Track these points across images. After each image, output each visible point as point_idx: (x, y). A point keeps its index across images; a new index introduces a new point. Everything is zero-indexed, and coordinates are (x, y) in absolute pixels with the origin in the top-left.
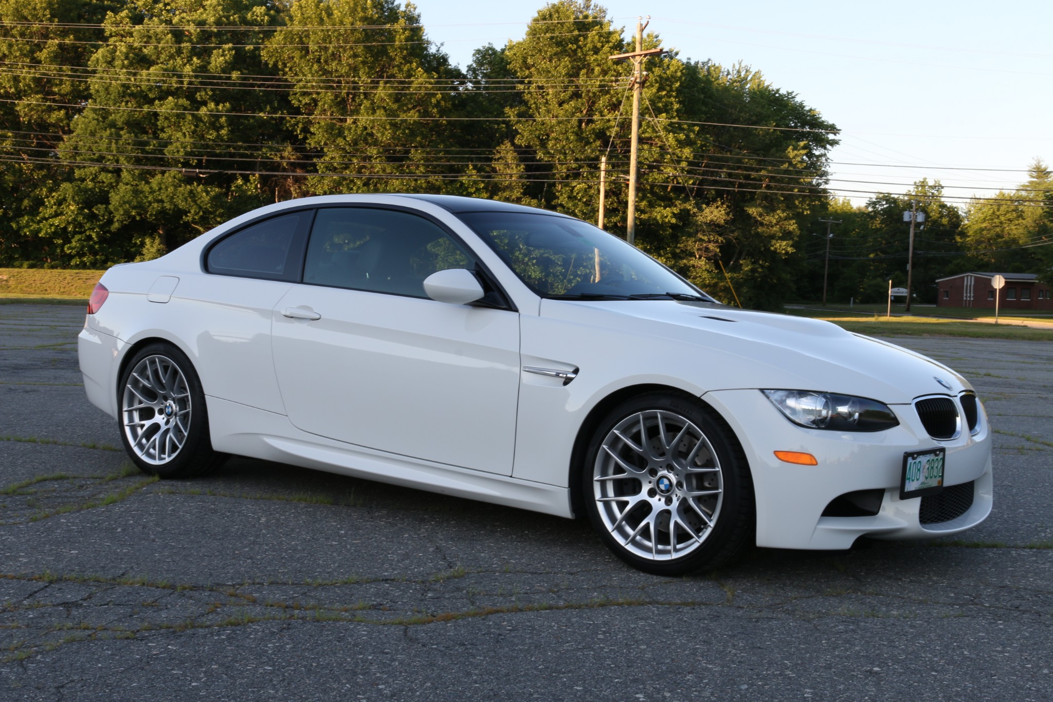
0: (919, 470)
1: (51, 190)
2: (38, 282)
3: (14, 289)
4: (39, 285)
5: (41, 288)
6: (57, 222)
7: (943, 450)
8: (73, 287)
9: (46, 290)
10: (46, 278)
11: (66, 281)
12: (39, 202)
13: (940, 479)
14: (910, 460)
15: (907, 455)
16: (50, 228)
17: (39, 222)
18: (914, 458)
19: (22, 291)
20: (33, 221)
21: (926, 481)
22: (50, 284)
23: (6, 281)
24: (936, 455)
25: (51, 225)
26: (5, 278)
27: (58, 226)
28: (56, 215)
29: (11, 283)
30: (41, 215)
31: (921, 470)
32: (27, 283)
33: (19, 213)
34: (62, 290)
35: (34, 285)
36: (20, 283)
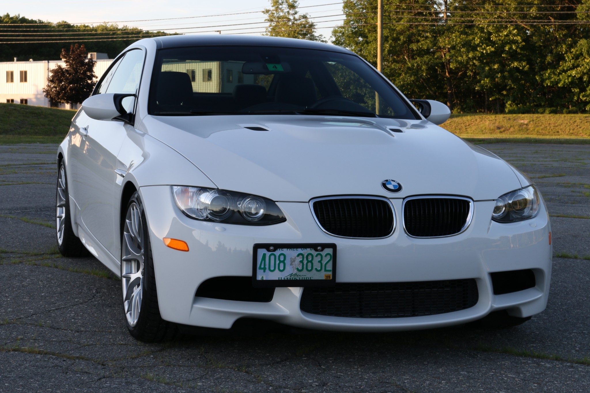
0: (283, 262)
1: (570, 46)
2: (552, 125)
3: (532, 131)
4: (552, 128)
5: (554, 131)
6: (574, 73)
7: (333, 246)
8: (581, 129)
9: (558, 132)
10: (559, 122)
11: (576, 124)
12: (560, 58)
13: (330, 273)
14: (261, 252)
15: (257, 247)
16: (568, 79)
17: (560, 73)
18: (269, 250)
19: (538, 133)
20: (555, 74)
21: (299, 273)
22: (562, 127)
23: (527, 125)
24: (316, 250)
25: (569, 76)
26: (526, 122)
27: (575, 76)
28: (574, 67)
29: (530, 126)
30: (561, 68)
31: (287, 262)
32: (543, 126)
33: (544, 68)
34: (571, 131)
35: (548, 128)
36: (537, 126)
